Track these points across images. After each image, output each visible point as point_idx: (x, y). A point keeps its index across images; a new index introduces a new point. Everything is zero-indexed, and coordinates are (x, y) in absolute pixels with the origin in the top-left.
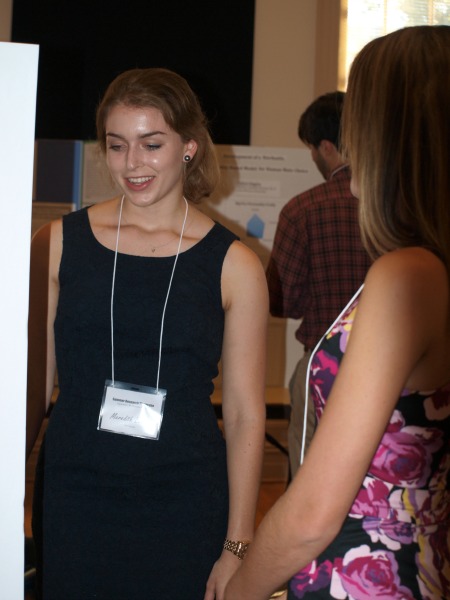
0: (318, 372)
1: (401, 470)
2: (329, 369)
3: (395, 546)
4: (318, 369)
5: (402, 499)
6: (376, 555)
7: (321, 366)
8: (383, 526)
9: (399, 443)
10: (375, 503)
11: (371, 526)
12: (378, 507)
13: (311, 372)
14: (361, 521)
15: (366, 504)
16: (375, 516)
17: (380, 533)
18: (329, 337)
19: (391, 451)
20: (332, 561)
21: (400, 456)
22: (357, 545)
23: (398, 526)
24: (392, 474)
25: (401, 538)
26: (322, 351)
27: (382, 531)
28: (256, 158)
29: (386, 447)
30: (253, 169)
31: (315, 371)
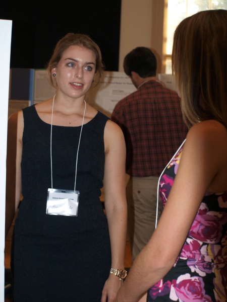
0: (164, 185)
1: (207, 234)
2: (169, 183)
3: (203, 274)
4: (164, 184)
5: (207, 250)
6: (193, 279)
7: (165, 182)
8: (197, 264)
9: (206, 220)
10: (193, 252)
11: (191, 264)
12: (195, 254)
13: (160, 186)
14: (186, 261)
15: (189, 252)
16: (193, 258)
17: (195, 267)
18: (169, 167)
19: (202, 224)
20: (171, 281)
21: (206, 227)
22: (184, 273)
23: (205, 264)
24: (202, 236)
25: (206, 270)
26: (165, 175)
27: (197, 266)
28: (121, 78)
29: (199, 222)
30: (120, 83)
31: (162, 185)
